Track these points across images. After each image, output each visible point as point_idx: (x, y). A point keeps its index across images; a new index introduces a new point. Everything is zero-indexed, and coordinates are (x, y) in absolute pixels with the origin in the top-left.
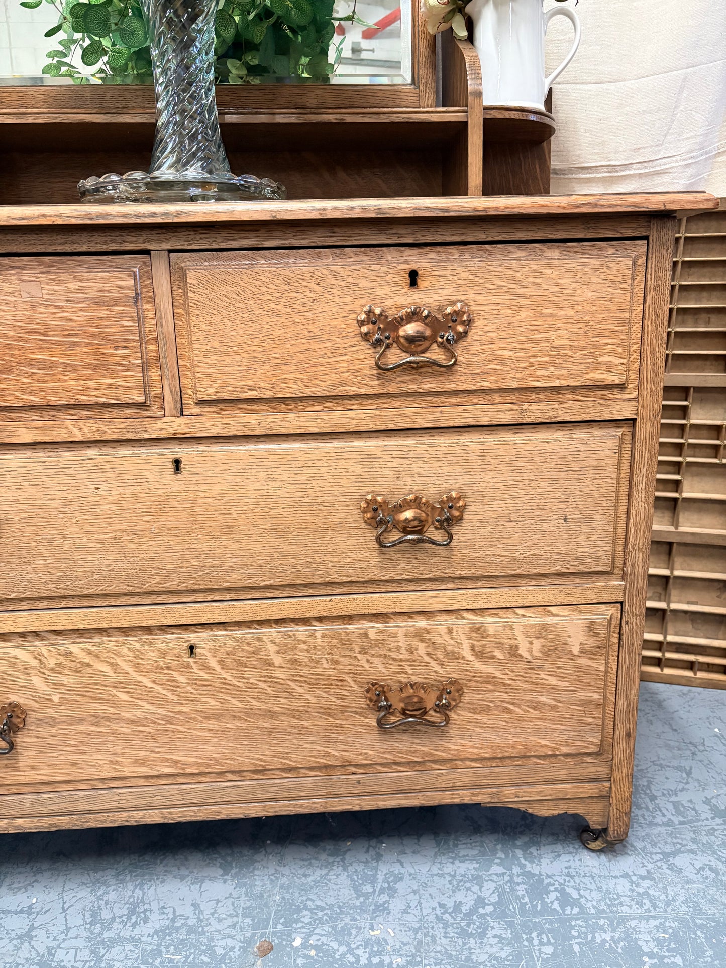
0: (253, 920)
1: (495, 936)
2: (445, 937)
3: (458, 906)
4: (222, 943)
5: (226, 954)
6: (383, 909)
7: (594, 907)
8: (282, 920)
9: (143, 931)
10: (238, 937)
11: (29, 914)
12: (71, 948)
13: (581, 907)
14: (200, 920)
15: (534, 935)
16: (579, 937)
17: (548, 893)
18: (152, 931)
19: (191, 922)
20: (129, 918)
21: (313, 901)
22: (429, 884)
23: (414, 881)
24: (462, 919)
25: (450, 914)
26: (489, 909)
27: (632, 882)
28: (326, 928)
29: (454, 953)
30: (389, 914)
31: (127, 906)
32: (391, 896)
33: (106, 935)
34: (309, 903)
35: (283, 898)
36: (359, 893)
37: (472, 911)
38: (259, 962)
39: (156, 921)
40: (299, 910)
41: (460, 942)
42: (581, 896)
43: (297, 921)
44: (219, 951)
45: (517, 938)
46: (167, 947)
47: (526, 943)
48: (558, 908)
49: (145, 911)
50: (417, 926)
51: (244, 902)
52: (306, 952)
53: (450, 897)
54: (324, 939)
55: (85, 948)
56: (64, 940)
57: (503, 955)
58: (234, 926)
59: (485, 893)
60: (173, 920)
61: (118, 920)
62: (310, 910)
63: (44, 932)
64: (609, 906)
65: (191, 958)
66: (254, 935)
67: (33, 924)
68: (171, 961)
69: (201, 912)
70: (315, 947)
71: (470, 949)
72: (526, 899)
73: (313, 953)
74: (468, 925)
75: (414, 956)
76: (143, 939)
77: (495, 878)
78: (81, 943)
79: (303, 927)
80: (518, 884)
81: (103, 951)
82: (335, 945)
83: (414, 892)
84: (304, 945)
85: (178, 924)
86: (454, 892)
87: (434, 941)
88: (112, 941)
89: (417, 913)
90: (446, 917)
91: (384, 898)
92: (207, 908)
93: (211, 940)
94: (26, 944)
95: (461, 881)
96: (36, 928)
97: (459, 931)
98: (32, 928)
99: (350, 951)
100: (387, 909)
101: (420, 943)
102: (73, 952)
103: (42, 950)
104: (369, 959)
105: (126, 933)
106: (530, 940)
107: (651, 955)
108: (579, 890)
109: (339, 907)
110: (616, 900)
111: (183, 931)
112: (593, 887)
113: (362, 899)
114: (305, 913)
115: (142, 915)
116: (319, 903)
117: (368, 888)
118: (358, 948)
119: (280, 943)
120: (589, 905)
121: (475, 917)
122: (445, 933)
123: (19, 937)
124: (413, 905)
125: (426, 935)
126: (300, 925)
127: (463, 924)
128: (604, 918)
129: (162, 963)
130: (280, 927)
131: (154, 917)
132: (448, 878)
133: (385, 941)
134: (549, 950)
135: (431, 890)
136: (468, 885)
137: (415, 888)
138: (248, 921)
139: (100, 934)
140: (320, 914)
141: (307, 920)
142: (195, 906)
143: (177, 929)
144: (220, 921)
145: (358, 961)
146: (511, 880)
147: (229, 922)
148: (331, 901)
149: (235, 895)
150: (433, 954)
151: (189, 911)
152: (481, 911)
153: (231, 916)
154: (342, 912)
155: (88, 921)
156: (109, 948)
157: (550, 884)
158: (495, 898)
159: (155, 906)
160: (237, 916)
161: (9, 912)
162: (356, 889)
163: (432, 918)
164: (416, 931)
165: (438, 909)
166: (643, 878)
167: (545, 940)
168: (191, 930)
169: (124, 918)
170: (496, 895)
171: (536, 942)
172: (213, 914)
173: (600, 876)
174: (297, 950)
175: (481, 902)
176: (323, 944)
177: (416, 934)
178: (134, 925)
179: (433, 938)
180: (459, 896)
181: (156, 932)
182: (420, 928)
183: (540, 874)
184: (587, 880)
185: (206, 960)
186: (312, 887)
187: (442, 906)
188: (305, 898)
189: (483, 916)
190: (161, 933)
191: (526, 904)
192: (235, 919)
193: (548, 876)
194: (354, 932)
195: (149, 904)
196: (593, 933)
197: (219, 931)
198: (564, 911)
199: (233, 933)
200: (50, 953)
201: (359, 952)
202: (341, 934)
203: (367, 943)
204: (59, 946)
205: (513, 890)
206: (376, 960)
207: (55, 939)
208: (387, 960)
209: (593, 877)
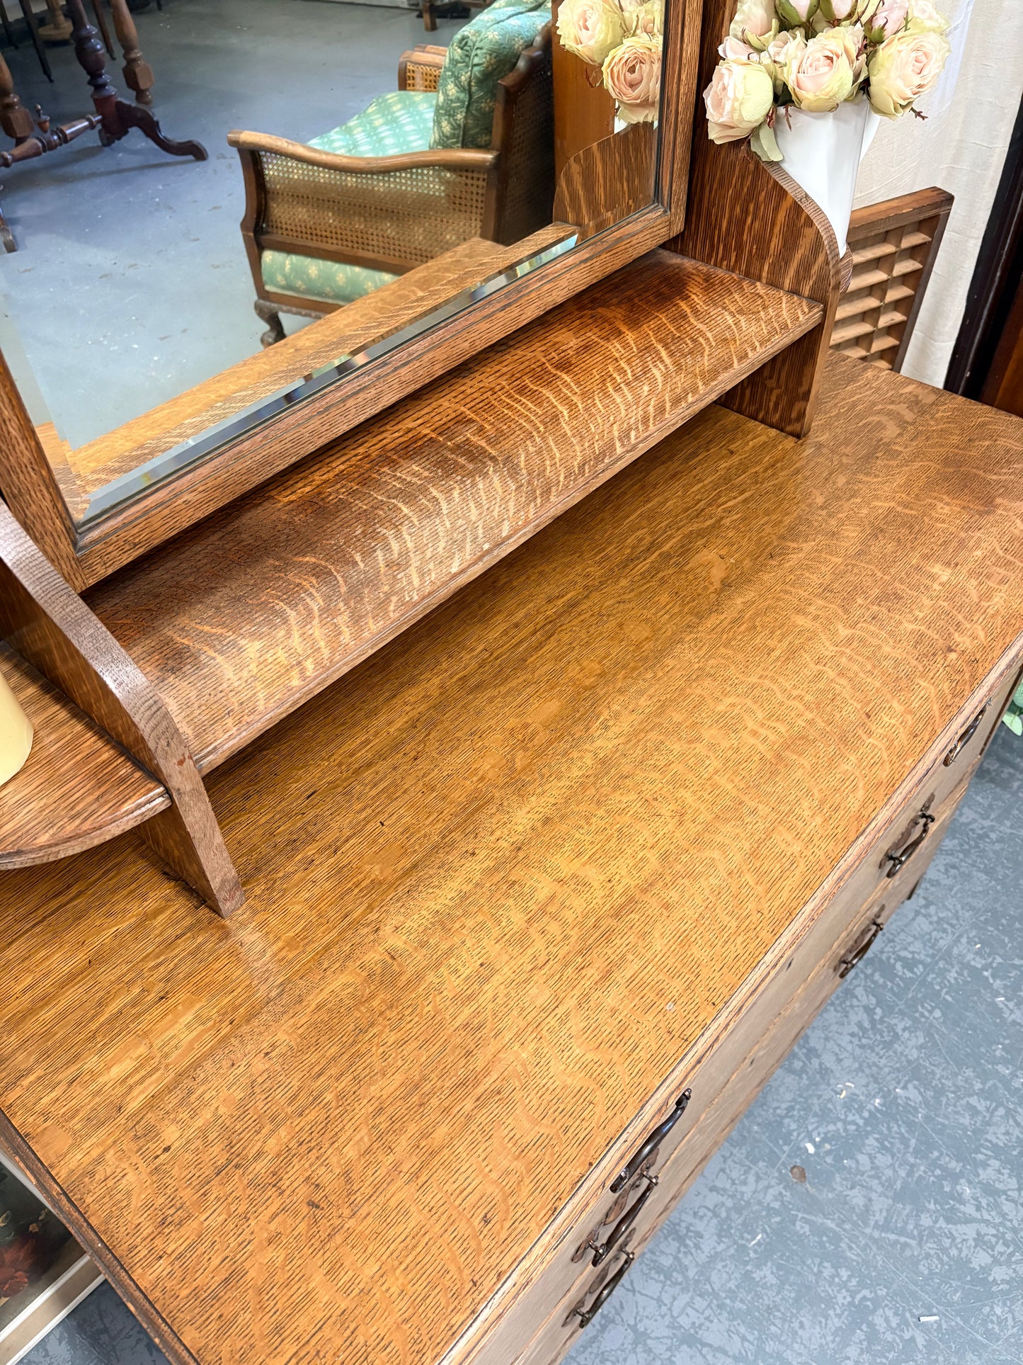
0: (764, 1161)
1: (904, 1030)
2: (881, 1058)
3: (860, 1025)
4: (769, 1198)
5: (782, 1202)
6: (824, 1072)
7: (927, 956)
8: (781, 1142)
9: (709, 1244)
10: (773, 1182)
11: (613, 1321)
12: (684, 1309)
13: (922, 962)
14: (733, 1197)
15: (920, 1008)
16: (942, 988)
17: (894, 967)
18: (715, 1238)
19: (729, 1203)
20: (686, 1246)
21: (778, 1108)
22: (826, 1024)
23: (816, 1031)
24: (875, 1034)
25: (863, 1037)
26: (879, 1011)
27: (925, 916)
28: (812, 1120)
29: (898, 1065)
30: (832, 1071)
31: (670, 1239)
32: (818, 1056)
33: (692, 1273)
34: (778, 1111)
35: (758, 1124)
36: (799, 1073)
37: (873, 1021)
38: (808, 1186)
39: (707, 1227)
40: (780, 1124)
41: (891, 1053)
42: (913, 953)
43: (790, 1133)
44: (776, 1205)
45: (915, 1020)
46: (742, 1238)
47: (923, 1020)
48: (911, 975)
49: (688, 1229)
50: (856, 1065)
51: (740, 1153)
52: (823, 1150)
53: (849, 1023)
54: (820, 1130)
55: (692, 1298)
56: (670, 1309)
57: (921, 1040)
58: (758, 1178)
59: (864, 1000)
60: (716, 1215)
61: (681, 1255)
62: (786, 1116)
63: (645, 1321)
64: (932, 947)
65: (768, 1230)
66: (779, 1171)
67: (629, 1325)
68: (759, 1244)
69: (724, 1190)
70: (824, 1140)
71: (902, 1053)
72: (889, 984)
73: (827, 1146)
74: (882, 1037)
75: (881, 1090)
76: (719, 1249)
77: (855, 982)
78: (684, 1299)
79: (798, 1135)
80: (872, 975)
81: (708, 1287)
82: (831, 1127)
83: (827, 1039)
84: (816, 1145)
85: (724, 1215)
86: (847, 1017)
87: (880, 1068)
88: (701, 1273)
89: (845, 1054)
90: (864, 1041)
91: (815, 1062)
92: (722, 1182)
93: (760, 1203)
94: (649, 1342)
95: (841, 1004)
96: (636, 1325)
97: (881, 1047)
98: (633, 1328)
99: (845, 1122)
100: (827, 1069)
101: (873, 1076)
102: (689, 1310)
103: (667, 1332)
104: (861, 1117)
105: (702, 1258)
106: (922, 1015)
107: (985, 968)
108: (906, 949)
109: (800, 1096)
110: (930, 939)
111: (734, 1216)
112: (910, 939)
113: (804, 1076)
114: (786, 1121)
115: (690, 1234)
116: (784, 1106)
117: (797, 1065)
118: (846, 1116)
119: (802, 1159)
120: (922, 957)
121: (879, 1026)
122: (878, 1054)
123: (636, 1343)
124: (837, 1050)
125: (870, 1067)
126: (795, 1134)
127: (878, 1037)
128: (940, 960)
129: (755, 1252)
130: (786, 1148)
131: (700, 1226)
132: (832, 1008)
133: (855, 1094)
134: (937, 1013)
135: (834, 1028)
136: (848, 1003)
137: (823, 1036)
138: (761, 1164)
139: (686, 1278)
140: (795, 1113)
141: (794, 1126)
142: (713, 1189)
143: (728, 1218)
144: (744, 1183)
145: (857, 1124)
146: (867, 977)
147: (751, 1179)
148: (789, 1096)
149: (727, 1155)
150: (888, 1078)
151: (713, 1199)
152: (877, 1017)
153: (746, 1172)
154: (806, 1099)
155: (662, 1278)
156: (708, 1280)
157: (889, 958)
158: (873, 1001)
159: (688, 1218)
160: (751, 1168)
161: (595, 1337)
162: (791, 1071)
163: (858, 1051)
164: (860, 1069)
165: (853, 1040)
166: (927, 906)
167: (929, 1008)
168: (738, 1210)
169: (682, 1249)
170: (870, 997)
171: (927, 1014)
172: (733, 1183)
173: (906, 926)
174: (817, 1154)
175: (869, 1011)
176: (826, 1134)
177: (863, 1071)
178: (697, 1247)
179: (875, 1064)
180: (854, 1018)
181: (719, 1236)
182: (861, 1066)
183: (876, 955)
184: (902, 936)
185: (778, 1219)
186: (765, 1098)
187: (853, 1035)
188: (771, 1111)
189: (882, 1021)
190: (721, 1234)
191: (892, 988)
192: (752, 1172)
193: (882, 952)
194: (830, 1106)
195: (682, 1221)
196: (945, 978)
197: (755, 1192)
198: (915, 973)
199: (766, 1183)
200: (674, 1328)
201: (850, 1118)
202: (825, 1115)
203: (847, 1105)
204: (672, 1316)
205: (875, 982)
206: (866, 1114)
207: (663, 1317)
208: (869, 1107)
209: (903, 930)
